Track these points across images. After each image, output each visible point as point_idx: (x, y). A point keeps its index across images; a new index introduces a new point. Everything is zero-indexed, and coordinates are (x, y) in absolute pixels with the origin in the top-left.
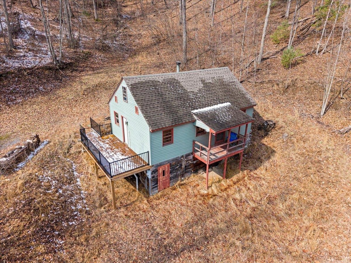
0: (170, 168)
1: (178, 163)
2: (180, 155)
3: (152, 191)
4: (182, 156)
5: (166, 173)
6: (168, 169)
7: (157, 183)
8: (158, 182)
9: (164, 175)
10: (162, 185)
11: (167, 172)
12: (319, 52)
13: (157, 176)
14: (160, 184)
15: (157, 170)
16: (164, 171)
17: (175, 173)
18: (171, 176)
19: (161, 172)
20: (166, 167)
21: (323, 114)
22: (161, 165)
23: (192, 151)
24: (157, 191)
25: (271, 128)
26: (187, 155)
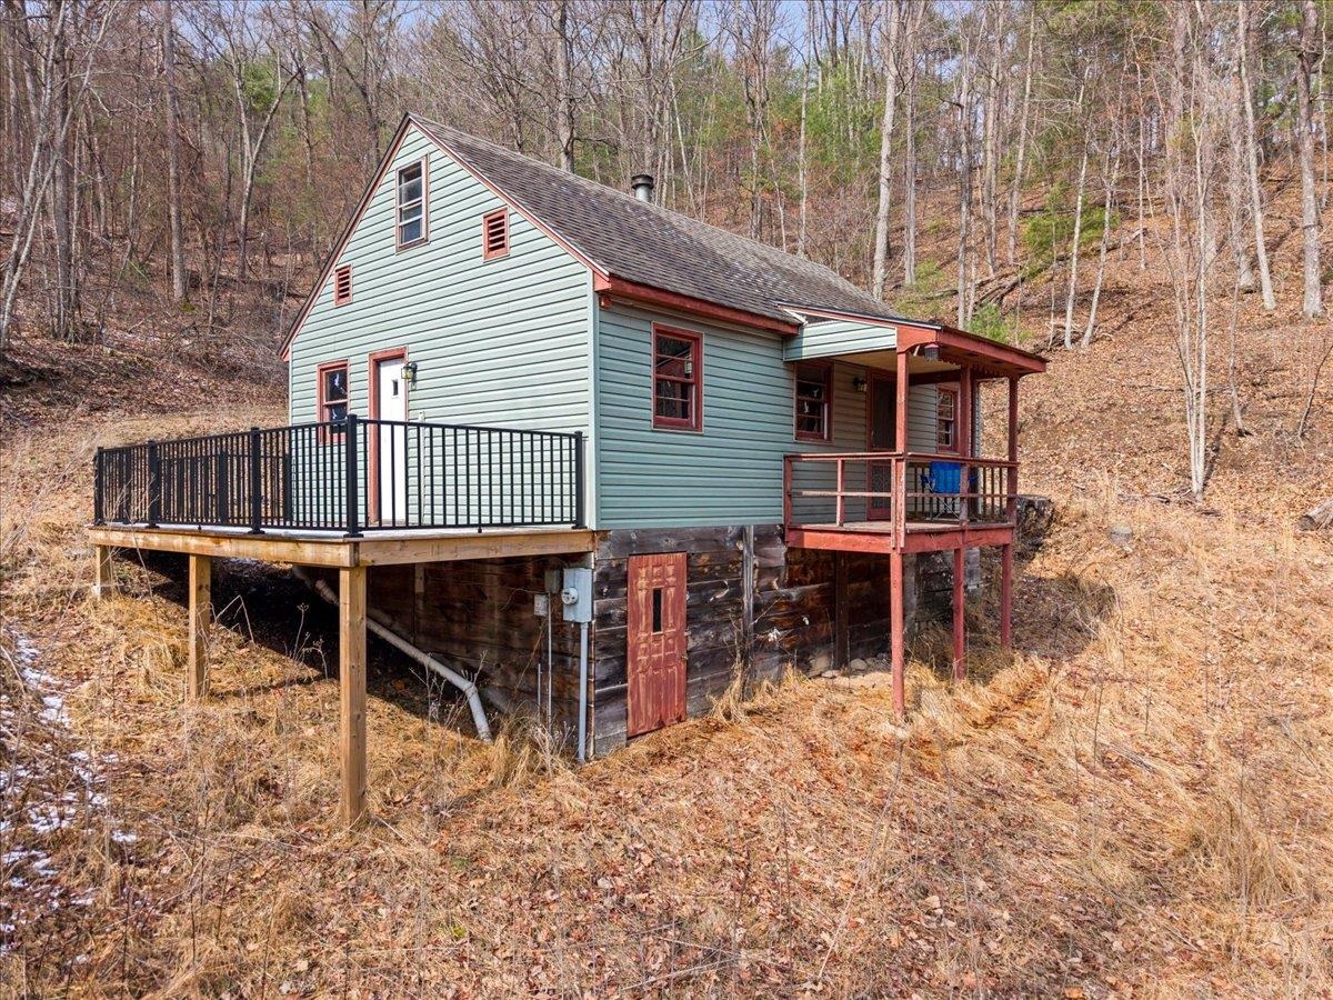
0: (690, 589)
1: (725, 570)
2: (731, 524)
3: (598, 719)
4: (741, 534)
5: (666, 610)
6: (679, 594)
7: (620, 674)
8: (629, 667)
9: (657, 627)
10: (647, 697)
11: (673, 605)
12: (1073, 341)
13: (624, 618)
14: (636, 681)
15: (626, 574)
16: (657, 593)
17: (710, 633)
18: (691, 644)
19: (642, 595)
20: (670, 570)
21: (1200, 487)
22: (641, 545)
23: (781, 520)
24: (620, 730)
25: (1043, 522)
26: (764, 537)
